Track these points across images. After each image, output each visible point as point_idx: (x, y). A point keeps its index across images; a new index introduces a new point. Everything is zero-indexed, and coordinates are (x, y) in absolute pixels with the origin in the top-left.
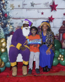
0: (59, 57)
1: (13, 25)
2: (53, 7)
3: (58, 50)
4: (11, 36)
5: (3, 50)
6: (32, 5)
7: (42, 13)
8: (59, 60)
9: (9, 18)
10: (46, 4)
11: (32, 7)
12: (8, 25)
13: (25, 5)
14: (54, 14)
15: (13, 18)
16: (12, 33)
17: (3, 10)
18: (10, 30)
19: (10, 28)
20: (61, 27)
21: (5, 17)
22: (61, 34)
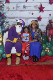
0: (46, 49)
2: (41, 9)
3: (45, 44)
4: (7, 32)
6: (24, 7)
7: (33, 14)
8: (46, 52)
9: (6, 18)
10: (35, 7)
11: (24, 9)
13: (18, 7)
14: (42, 15)
15: (9, 18)
16: (8, 30)
17: (1, 11)
18: (6, 28)
19: (6, 26)
21: (2, 17)
22: (48, 31)
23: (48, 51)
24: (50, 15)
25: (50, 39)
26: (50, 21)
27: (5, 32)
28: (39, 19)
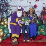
0: (41, 30)
1: (12, 10)
4: (11, 17)
5: (5, 26)
7: (30, 3)
8: (41, 32)
9: (9, 6)
12: (8, 11)
15: (12, 6)
16: (11, 15)
17: (6, 1)
18: (10, 14)
19: (10, 12)
20: (42, 11)
21: (7, 5)
22: (42, 16)
23: (43, 31)
24: (44, 3)
25: (44, 22)
26: (44, 9)
27: (9, 17)
28: (36, 6)
